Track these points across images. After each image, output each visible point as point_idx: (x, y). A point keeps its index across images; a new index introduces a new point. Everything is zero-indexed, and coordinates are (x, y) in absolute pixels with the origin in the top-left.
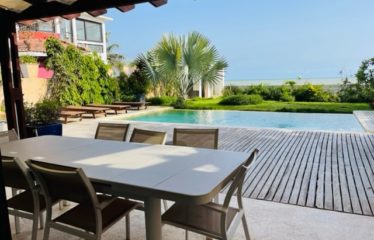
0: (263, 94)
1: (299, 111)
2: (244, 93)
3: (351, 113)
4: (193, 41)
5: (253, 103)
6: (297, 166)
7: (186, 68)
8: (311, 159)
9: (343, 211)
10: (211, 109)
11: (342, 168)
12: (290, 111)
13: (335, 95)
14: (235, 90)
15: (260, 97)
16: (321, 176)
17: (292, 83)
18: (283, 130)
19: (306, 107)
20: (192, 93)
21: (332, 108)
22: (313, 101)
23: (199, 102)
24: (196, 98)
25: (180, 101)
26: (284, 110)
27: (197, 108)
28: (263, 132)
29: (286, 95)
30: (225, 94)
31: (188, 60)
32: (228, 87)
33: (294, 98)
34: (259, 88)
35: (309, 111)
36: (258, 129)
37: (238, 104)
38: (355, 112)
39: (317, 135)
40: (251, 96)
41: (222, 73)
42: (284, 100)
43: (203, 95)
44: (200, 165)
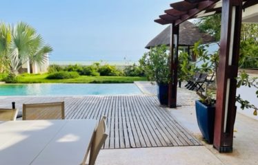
0: (78, 71)
1: (104, 82)
2: (65, 70)
3: (133, 83)
4: (22, 29)
5: (72, 77)
6: (113, 120)
7: (17, 50)
8: (120, 114)
9: (147, 147)
10: (40, 82)
11: (138, 118)
12: (99, 82)
13: (123, 72)
14: (58, 68)
15: (77, 74)
16: (129, 125)
17: (97, 64)
18: (98, 96)
19: (107, 80)
20: (22, 70)
21: (122, 80)
22: (110, 75)
23: (28, 77)
24: (25, 74)
25: (11, 76)
26: (95, 82)
27: (27, 82)
28: (85, 99)
29: (94, 72)
30: (50, 71)
31: (18, 43)
32: (52, 66)
33: (99, 74)
34: (75, 67)
35: (110, 82)
36: (81, 97)
37: (62, 78)
38: (135, 82)
39: (119, 98)
40: (71, 73)
41: (47, 55)
42: (93, 75)
43: (31, 72)
44: (62, 136)
